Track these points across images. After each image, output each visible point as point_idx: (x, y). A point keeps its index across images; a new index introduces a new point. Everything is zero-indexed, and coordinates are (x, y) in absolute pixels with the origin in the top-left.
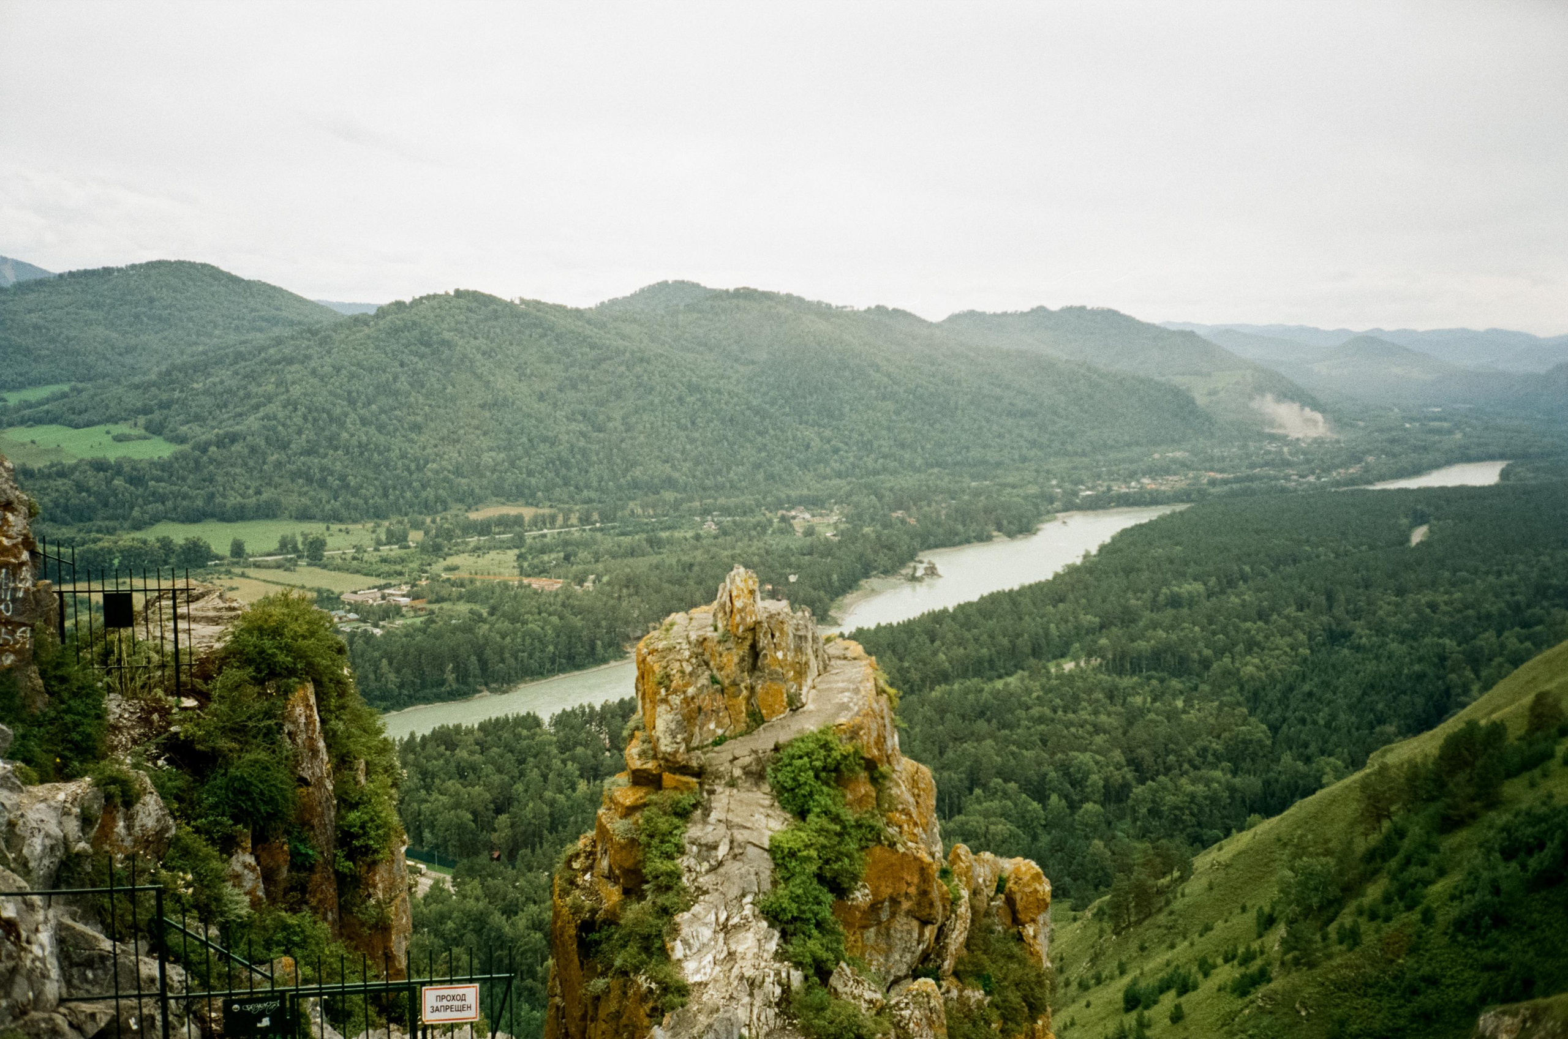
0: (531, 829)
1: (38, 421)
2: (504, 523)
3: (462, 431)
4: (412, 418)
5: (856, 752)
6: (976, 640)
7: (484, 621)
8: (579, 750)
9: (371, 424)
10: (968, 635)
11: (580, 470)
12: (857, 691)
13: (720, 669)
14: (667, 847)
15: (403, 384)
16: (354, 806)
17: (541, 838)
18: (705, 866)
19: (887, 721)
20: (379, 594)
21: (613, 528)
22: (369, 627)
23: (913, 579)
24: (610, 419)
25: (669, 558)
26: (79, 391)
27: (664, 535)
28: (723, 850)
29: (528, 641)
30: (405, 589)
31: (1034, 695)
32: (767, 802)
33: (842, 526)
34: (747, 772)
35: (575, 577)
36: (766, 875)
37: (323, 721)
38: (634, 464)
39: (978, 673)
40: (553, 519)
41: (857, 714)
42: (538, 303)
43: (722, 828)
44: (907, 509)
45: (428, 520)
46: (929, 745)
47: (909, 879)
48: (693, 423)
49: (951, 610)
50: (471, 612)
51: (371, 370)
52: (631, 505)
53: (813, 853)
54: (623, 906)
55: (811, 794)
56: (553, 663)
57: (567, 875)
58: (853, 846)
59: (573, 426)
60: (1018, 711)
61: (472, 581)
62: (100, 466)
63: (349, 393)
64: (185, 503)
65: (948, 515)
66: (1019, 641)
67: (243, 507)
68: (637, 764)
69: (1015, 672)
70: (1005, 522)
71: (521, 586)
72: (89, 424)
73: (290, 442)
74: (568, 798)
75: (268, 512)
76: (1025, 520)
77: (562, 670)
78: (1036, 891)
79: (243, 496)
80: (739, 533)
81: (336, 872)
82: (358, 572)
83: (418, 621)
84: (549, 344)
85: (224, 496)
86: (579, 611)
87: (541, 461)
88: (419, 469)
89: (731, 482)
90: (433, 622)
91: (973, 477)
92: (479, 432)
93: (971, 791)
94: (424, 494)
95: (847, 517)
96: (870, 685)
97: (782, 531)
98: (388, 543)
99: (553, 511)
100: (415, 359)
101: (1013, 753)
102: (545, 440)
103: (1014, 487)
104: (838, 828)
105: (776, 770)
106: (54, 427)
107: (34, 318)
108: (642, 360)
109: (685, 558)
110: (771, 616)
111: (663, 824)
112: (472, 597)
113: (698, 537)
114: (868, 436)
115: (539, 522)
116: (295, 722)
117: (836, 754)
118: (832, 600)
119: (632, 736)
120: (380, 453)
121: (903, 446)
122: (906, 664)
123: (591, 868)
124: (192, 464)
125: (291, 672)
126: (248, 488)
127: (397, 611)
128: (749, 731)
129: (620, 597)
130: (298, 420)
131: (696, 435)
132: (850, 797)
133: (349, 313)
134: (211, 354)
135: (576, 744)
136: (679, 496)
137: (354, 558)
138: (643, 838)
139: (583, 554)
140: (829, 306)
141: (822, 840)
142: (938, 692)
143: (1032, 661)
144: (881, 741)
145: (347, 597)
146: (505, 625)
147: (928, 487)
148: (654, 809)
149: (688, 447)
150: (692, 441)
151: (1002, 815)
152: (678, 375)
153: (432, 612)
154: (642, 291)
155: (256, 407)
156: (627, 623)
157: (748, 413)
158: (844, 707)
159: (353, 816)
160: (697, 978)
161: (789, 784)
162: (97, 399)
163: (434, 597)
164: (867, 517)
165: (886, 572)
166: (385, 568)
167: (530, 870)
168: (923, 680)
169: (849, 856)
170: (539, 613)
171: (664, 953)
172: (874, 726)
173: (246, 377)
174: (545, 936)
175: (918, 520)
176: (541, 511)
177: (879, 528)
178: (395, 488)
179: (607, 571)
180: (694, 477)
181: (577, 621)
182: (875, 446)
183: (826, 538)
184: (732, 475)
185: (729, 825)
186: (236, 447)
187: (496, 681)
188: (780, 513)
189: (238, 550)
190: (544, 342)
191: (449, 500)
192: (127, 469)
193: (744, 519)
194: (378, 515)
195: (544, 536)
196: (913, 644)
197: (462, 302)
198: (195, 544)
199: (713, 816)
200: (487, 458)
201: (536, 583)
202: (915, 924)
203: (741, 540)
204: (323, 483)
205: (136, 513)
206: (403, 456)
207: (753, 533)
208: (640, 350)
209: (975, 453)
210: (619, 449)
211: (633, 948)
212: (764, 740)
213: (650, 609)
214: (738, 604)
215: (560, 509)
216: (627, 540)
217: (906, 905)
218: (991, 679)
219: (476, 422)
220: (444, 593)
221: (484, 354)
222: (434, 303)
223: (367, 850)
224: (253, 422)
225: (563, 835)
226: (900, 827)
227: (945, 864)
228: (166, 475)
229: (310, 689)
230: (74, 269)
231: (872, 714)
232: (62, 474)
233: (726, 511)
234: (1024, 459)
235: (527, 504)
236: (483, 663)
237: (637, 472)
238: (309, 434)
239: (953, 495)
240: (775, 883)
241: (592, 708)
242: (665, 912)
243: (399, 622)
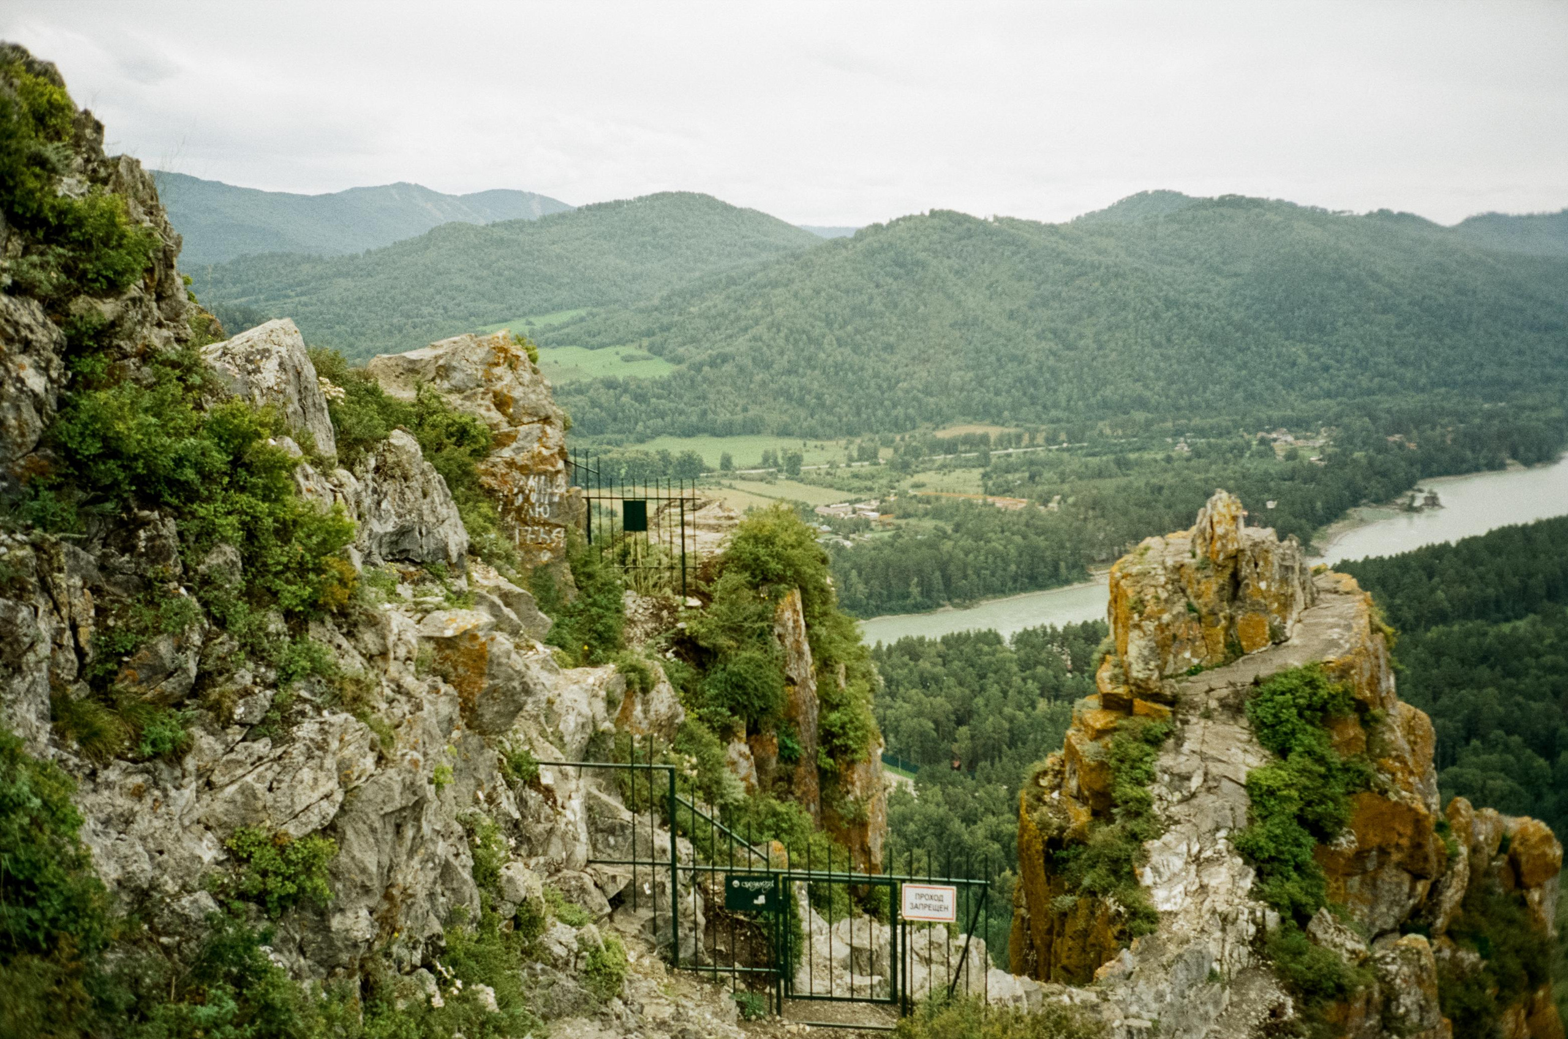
0: (991, 742)
1: (560, 343)
2: (970, 441)
3: (932, 351)
4: (885, 338)
5: (1346, 692)
6: (1481, 578)
7: (949, 538)
8: (1040, 669)
9: (846, 344)
10: (1472, 573)
11: (1048, 389)
12: (1348, 627)
13: (1198, 596)
14: (1138, 774)
15: (877, 305)
16: (835, 707)
17: (1000, 752)
18: (1177, 796)
19: (1382, 662)
20: (850, 509)
21: (1081, 448)
22: (840, 539)
23: (1410, 509)
24: (1081, 336)
25: (1138, 480)
26: (594, 315)
27: (1132, 456)
28: (1196, 782)
29: (990, 560)
30: (875, 504)
31: (1547, 641)
32: (1245, 737)
33: (1329, 450)
34: (1224, 704)
35: (1040, 497)
36: (1242, 810)
37: (808, 626)
38: (1105, 383)
39: (1482, 614)
40: (1019, 438)
41: (1349, 652)
42: (1012, 220)
43: (1196, 759)
44: (1407, 433)
45: (898, 438)
46: (1421, 689)
47: (1401, 829)
48: (1169, 340)
49: (1453, 544)
50: (936, 528)
51: (847, 292)
52: (1101, 424)
53: (1295, 794)
54: (1092, 828)
55: (1293, 732)
56: (1015, 581)
57: (1034, 790)
58: (1339, 790)
59: (1043, 344)
60: (1527, 659)
61: (937, 499)
62: (610, 384)
63: (827, 316)
64: (682, 418)
65: (1454, 440)
66: (1532, 582)
67: (731, 424)
68: (1108, 688)
69: (1526, 615)
70: (1522, 449)
71: (985, 504)
72: (602, 346)
73: (773, 362)
74: (1028, 716)
75: (752, 428)
76: (1546, 447)
77: (1024, 589)
78: (1545, 855)
79: (732, 413)
80: (1213, 455)
81: (819, 768)
82: (831, 486)
83: (886, 535)
84: (1021, 262)
85: (714, 413)
86: (1041, 532)
87: (1009, 380)
88: (891, 388)
89: (1207, 401)
90: (900, 536)
91: (1487, 398)
92: (947, 352)
93: (1467, 741)
94: (894, 413)
95: (1335, 440)
96: (1364, 621)
97: (1262, 455)
98: (860, 459)
99: (1019, 430)
100: (890, 280)
101: (1518, 704)
102: (1013, 358)
103: (1534, 409)
104: (1323, 770)
105: (1255, 705)
106: (574, 348)
107: (557, 249)
108: (1116, 275)
109: (1154, 481)
110: (1255, 545)
111: (1133, 750)
112: (937, 514)
113: (1169, 459)
114: (1364, 352)
115: (1004, 442)
116: (784, 626)
117: (1322, 692)
118: (1315, 529)
119: (1103, 660)
120: (854, 373)
121: (1403, 363)
122: (1398, 601)
123: (1058, 786)
124: (688, 383)
125: (781, 579)
126: (736, 405)
127: (867, 525)
128: (1227, 663)
129: (1085, 519)
130: (781, 342)
131: (1171, 352)
132: (1336, 738)
133: (829, 236)
134: (706, 279)
135: (1037, 663)
136: (1150, 416)
137: (828, 474)
138: (1113, 762)
139: (1048, 474)
140: (1324, 212)
141: (1304, 781)
142: (1433, 633)
143: (1547, 604)
144: (1374, 682)
145: (821, 510)
146: (968, 542)
147: (1432, 408)
148: (1125, 735)
149: (1162, 365)
150: (1166, 358)
151: (1502, 770)
152: (1153, 290)
153: (899, 528)
154: (1121, 202)
155: (745, 330)
156: (1093, 546)
157: (1229, 328)
158: (1333, 644)
159: (834, 716)
160: (1167, 907)
161: (1270, 720)
162: (609, 322)
163: (901, 512)
164: (1358, 441)
165: (1379, 501)
166: (856, 483)
167: (989, 782)
168: (1417, 619)
169: (1334, 800)
170: (1003, 532)
171: (1133, 879)
172: (1367, 666)
173: (737, 300)
174: (1004, 847)
175: (1420, 446)
176: (1006, 430)
177: (1371, 452)
178: (867, 407)
179: (1073, 492)
180: (1167, 397)
181: (1041, 542)
182: (1371, 363)
183: (1310, 463)
184: (1208, 394)
185: (1204, 757)
186: (727, 368)
187: (959, 597)
188: (1260, 434)
189: (726, 464)
190: (1016, 258)
191: (918, 420)
192: (633, 386)
193: (1220, 441)
194: (851, 432)
195: (1009, 455)
196: (1407, 580)
197: (936, 221)
198: (690, 457)
199: (1187, 746)
200: (956, 378)
201: (1000, 502)
202: (1406, 877)
203: (1215, 462)
204: (801, 402)
205: (640, 427)
206: (876, 375)
207: (1229, 456)
208: (1116, 265)
209: (1490, 371)
210: (1090, 368)
211: (1102, 870)
212: (1244, 673)
213: (1116, 532)
214: (1219, 530)
215: (1027, 429)
216: (1094, 461)
217: (1396, 857)
218: (1496, 622)
219: (946, 341)
220: (910, 509)
221: (957, 272)
222: (911, 224)
223: (846, 750)
224: (742, 343)
225: (1023, 751)
226: (1393, 774)
227: (1442, 817)
228: (665, 393)
229: (797, 594)
230: (590, 203)
231: (1364, 652)
232: (580, 391)
233: (1201, 432)
234: (1548, 379)
235: (994, 423)
236: (947, 580)
237: (1108, 391)
238: (790, 354)
239: (1461, 417)
240: (1251, 820)
241: (1054, 629)
242: (1134, 837)
243: (868, 536)
